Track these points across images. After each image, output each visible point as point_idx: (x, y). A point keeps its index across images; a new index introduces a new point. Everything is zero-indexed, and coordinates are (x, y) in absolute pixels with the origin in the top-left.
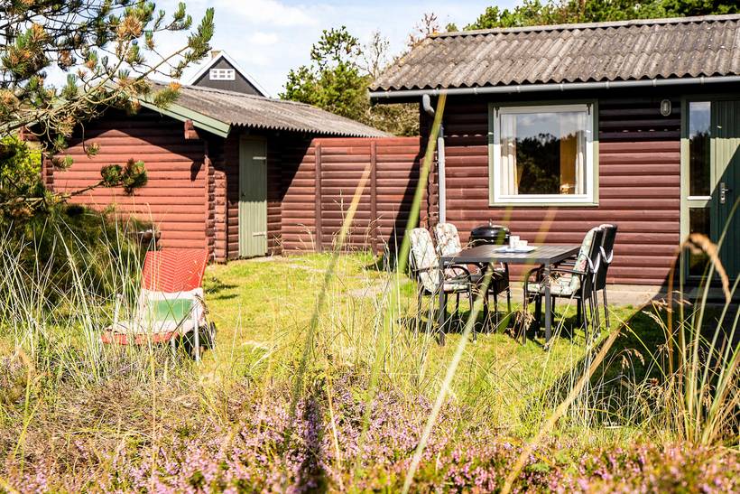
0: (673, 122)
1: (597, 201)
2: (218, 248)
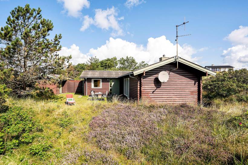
1: (101, 88)
2: (58, 93)
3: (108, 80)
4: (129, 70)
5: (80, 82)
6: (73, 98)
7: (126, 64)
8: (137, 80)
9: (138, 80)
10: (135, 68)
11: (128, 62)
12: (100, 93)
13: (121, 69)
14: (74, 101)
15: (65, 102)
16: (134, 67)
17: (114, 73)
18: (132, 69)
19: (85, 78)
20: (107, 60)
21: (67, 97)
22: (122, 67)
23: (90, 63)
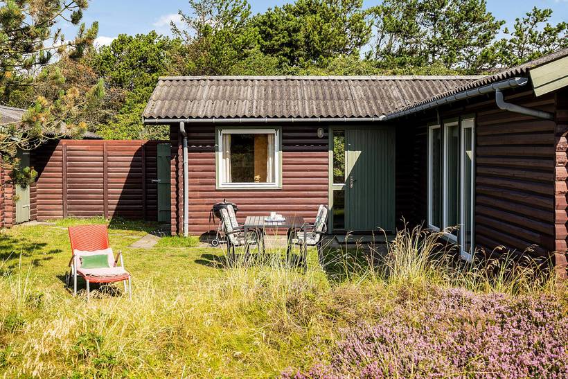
0: (324, 141)
1: (281, 186)
2: (7, 217)
3: (320, 133)
4: (443, 67)
5: (138, 154)
6: (109, 252)
7: (423, 29)
8: (552, 126)
9: (559, 129)
10: (485, 57)
11: (435, 19)
12: (277, 218)
13: (390, 61)
14: (120, 271)
15: (62, 278)
16: (478, 51)
17: (358, 92)
18: (463, 64)
19: (175, 126)
20: (300, 12)
21: (75, 245)
22: (395, 50)
23: (193, 33)
